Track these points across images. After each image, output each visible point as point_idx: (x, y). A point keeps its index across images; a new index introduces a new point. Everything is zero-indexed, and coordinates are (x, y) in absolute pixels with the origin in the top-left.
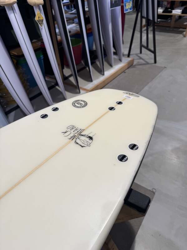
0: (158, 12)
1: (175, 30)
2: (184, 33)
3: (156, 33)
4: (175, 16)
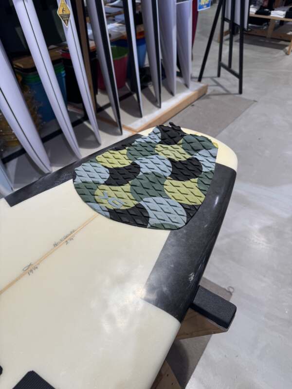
1: (273, 42)
2: (287, 48)
4: (274, 20)
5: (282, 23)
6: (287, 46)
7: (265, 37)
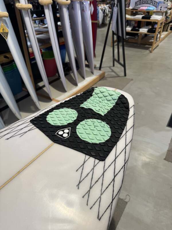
0: (127, 30)
1: (142, 46)
2: (151, 49)
3: (125, 48)
4: (141, 34)
5: (146, 35)
6: (150, 48)
7: (137, 43)
